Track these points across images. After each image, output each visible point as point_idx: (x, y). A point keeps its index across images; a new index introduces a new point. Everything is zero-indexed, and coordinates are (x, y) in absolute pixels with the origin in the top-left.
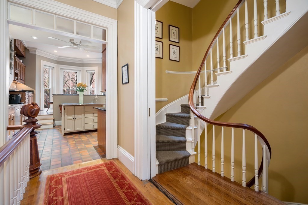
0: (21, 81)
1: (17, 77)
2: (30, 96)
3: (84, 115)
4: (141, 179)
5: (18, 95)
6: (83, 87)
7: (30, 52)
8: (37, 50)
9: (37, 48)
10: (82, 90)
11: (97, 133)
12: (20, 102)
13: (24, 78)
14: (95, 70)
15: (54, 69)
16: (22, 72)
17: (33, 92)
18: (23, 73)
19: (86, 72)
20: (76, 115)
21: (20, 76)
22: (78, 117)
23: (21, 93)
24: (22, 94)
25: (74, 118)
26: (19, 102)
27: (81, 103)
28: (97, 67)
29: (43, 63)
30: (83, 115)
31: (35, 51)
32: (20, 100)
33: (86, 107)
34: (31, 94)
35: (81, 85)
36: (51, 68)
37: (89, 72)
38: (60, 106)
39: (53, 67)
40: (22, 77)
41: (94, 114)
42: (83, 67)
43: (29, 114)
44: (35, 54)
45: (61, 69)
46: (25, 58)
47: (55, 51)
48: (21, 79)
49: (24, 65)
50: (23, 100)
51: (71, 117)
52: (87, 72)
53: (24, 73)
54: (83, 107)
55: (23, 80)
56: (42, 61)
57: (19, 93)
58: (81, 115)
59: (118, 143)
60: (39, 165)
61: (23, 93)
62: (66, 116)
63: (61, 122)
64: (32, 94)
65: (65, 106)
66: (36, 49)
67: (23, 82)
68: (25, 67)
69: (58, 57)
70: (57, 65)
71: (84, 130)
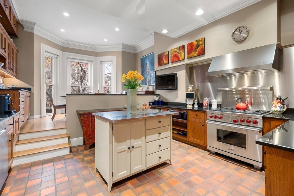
0: (11, 71)
1: (3, 64)
2: (26, 97)
3: (146, 138)
5: (4, 97)
7: (25, 29)
8: (36, 26)
9: (36, 23)
12: (9, 109)
13: (16, 68)
14: (112, 61)
15: (59, 58)
16: (13, 58)
17: (29, 89)
18: (15, 61)
19: (100, 63)
20: (133, 140)
21: (9, 63)
22: (136, 143)
23: (11, 92)
24: (12, 95)
25: (129, 148)
26: (7, 110)
28: (116, 56)
29: (44, 47)
30: (143, 138)
31: (33, 29)
32: (9, 105)
34: (27, 93)
36: (54, 56)
39: (58, 55)
40: (13, 65)
41: (160, 134)
42: (96, 57)
44: (33, 33)
45: (67, 58)
46: (17, 37)
47: (63, 30)
48: (10, 69)
49: (16, 48)
50: (14, 106)
51: (124, 146)
53: (17, 61)
54: (144, 122)
55: (15, 71)
56: (42, 45)
57: (6, 92)
58: (140, 138)
61: (14, 92)
64: (29, 93)
66: (34, 24)
67: (14, 74)
68: (18, 51)
69: (64, 41)
70: (62, 52)
71: (145, 170)
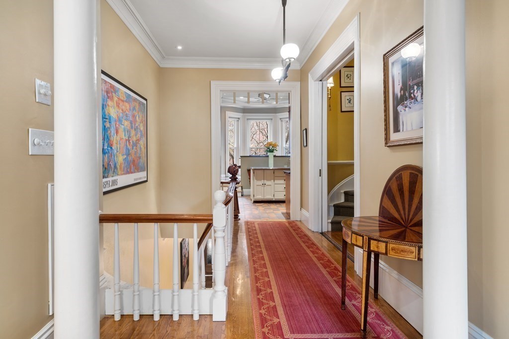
3: (274, 181)
4: (313, 230)
6: (273, 147)
10: (272, 151)
11: (285, 204)
15: (240, 121)
20: (265, 181)
22: (268, 183)
25: (263, 184)
27: (271, 167)
30: (272, 181)
33: (276, 171)
35: (270, 145)
36: (236, 120)
37: (284, 120)
38: (249, 171)
39: (239, 118)
41: (285, 180)
42: (276, 113)
43: (233, 172)
45: (248, 119)
51: (260, 183)
52: (281, 121)
54: (273, 171)
56: (227, 112)
58: (271, 180)
59: (302, 206)
60: (239, 213)
62: (255, 181)
63: (250, 191)
65: (254, 170)
70: (242, 114)
71: (274, 200)
